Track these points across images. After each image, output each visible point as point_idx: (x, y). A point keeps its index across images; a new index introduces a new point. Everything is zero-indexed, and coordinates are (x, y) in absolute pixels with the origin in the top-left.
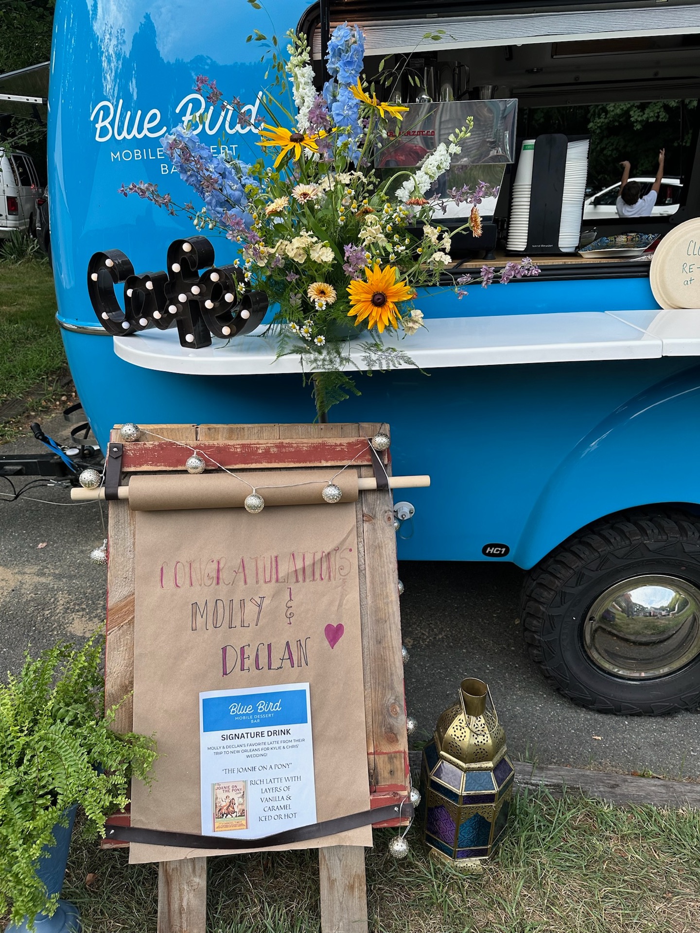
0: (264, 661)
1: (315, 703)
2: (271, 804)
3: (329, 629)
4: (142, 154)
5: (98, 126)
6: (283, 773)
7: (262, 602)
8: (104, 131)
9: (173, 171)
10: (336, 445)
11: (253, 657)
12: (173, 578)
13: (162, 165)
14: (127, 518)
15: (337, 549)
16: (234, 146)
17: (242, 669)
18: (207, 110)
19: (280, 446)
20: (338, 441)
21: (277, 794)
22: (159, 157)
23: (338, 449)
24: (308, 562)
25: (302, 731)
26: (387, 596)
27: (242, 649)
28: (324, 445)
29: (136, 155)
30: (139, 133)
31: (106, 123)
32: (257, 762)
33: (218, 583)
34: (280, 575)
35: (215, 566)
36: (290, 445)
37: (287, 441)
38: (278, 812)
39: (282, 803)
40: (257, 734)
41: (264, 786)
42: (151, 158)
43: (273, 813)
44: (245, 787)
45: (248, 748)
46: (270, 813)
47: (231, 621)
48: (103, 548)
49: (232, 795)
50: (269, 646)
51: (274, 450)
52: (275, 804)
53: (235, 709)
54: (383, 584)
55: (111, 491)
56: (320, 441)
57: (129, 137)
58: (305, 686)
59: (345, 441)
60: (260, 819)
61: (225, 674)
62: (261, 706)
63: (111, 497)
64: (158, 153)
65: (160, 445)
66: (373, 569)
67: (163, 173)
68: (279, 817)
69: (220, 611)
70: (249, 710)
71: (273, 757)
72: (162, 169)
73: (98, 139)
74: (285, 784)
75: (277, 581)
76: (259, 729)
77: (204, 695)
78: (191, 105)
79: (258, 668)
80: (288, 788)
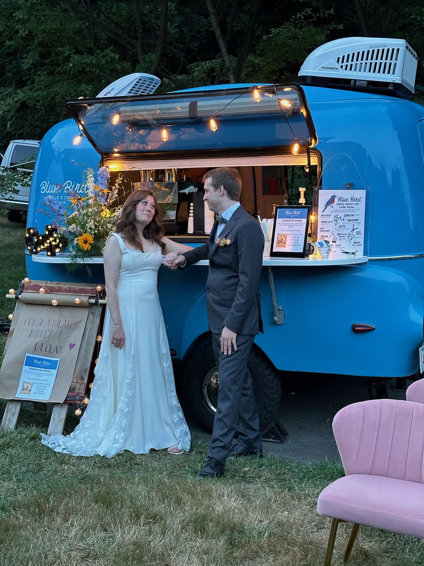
0: (48, 349)
1: (60, 365)
2: (38, 390)
3: (71, 344)
5: (42, 188)
6: (45, 382)
7: (52, 332)
8: (43, 190)
10: (87, 289)
11: (45, 347)
12: (28, 323)
14: (21, 306)
15: (80, 321)
17: (41, 350)
18: (72, 185)
19: (70, 288)
20: (88, 288)
21: (41, 387)
23: (88, 290)
24: (70, 323)
25: (54, 372)
26: (92, 338)
27: (42, 344)
28: (83, 289)
30: (53, 191)
31: (44, 188)
32: (38, 378)
33: (41, 325)
34: (60, 325)
35: (41, 320)
36: (73, 288)
37: (72, 287)
38: (40, 392)
39: (42, 390)
40: (41, 370)
41: (38, 385)
43: (38, 392)
44: (33, 384)
45: (37, 373)
46: (37, 392)
47: (41, 336)
48: (13, 314)
49: (29, 385)
50: (51, 345)
51: (68, 289)
52: (40, 390)
53: (35, 361)
54: (92, 333)
55: (17, 296)
56: (82, 287)
57: (50, 192)
58: (59, 359)
59: (90, 288)
60: (34, 393)
61: (35, 350)
62: (44, 363)
63: (17, 298)
65: (35, 285)
66: (90, 329)
68: (40, 393)
69: (39, 332)
70: (40, 362)
71: (44, 378)
73: (41, 192)
74: (44, 385)
75: (58, 327)
76: (42, 369)
77: (27, 355)
78: (68, 184)
79: (46, 351)
80: (45, 386)
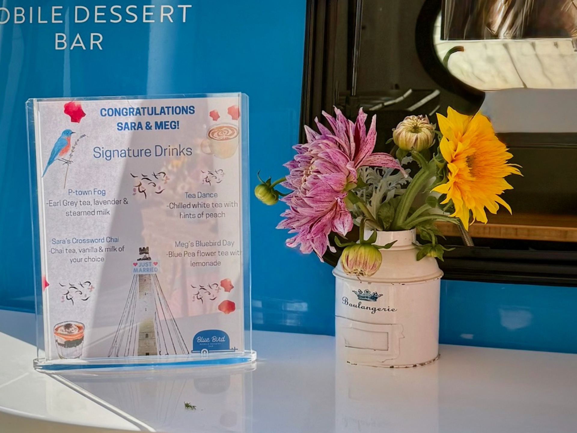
4: (27, 15)
9: (74, 44)
13: (57, 35)
16: (185, 7)
22: (53, 21)
29: (16, 15)
42: (40, 22)
64: (54, 14)
67: (57, 48)
72: (57, 41)
